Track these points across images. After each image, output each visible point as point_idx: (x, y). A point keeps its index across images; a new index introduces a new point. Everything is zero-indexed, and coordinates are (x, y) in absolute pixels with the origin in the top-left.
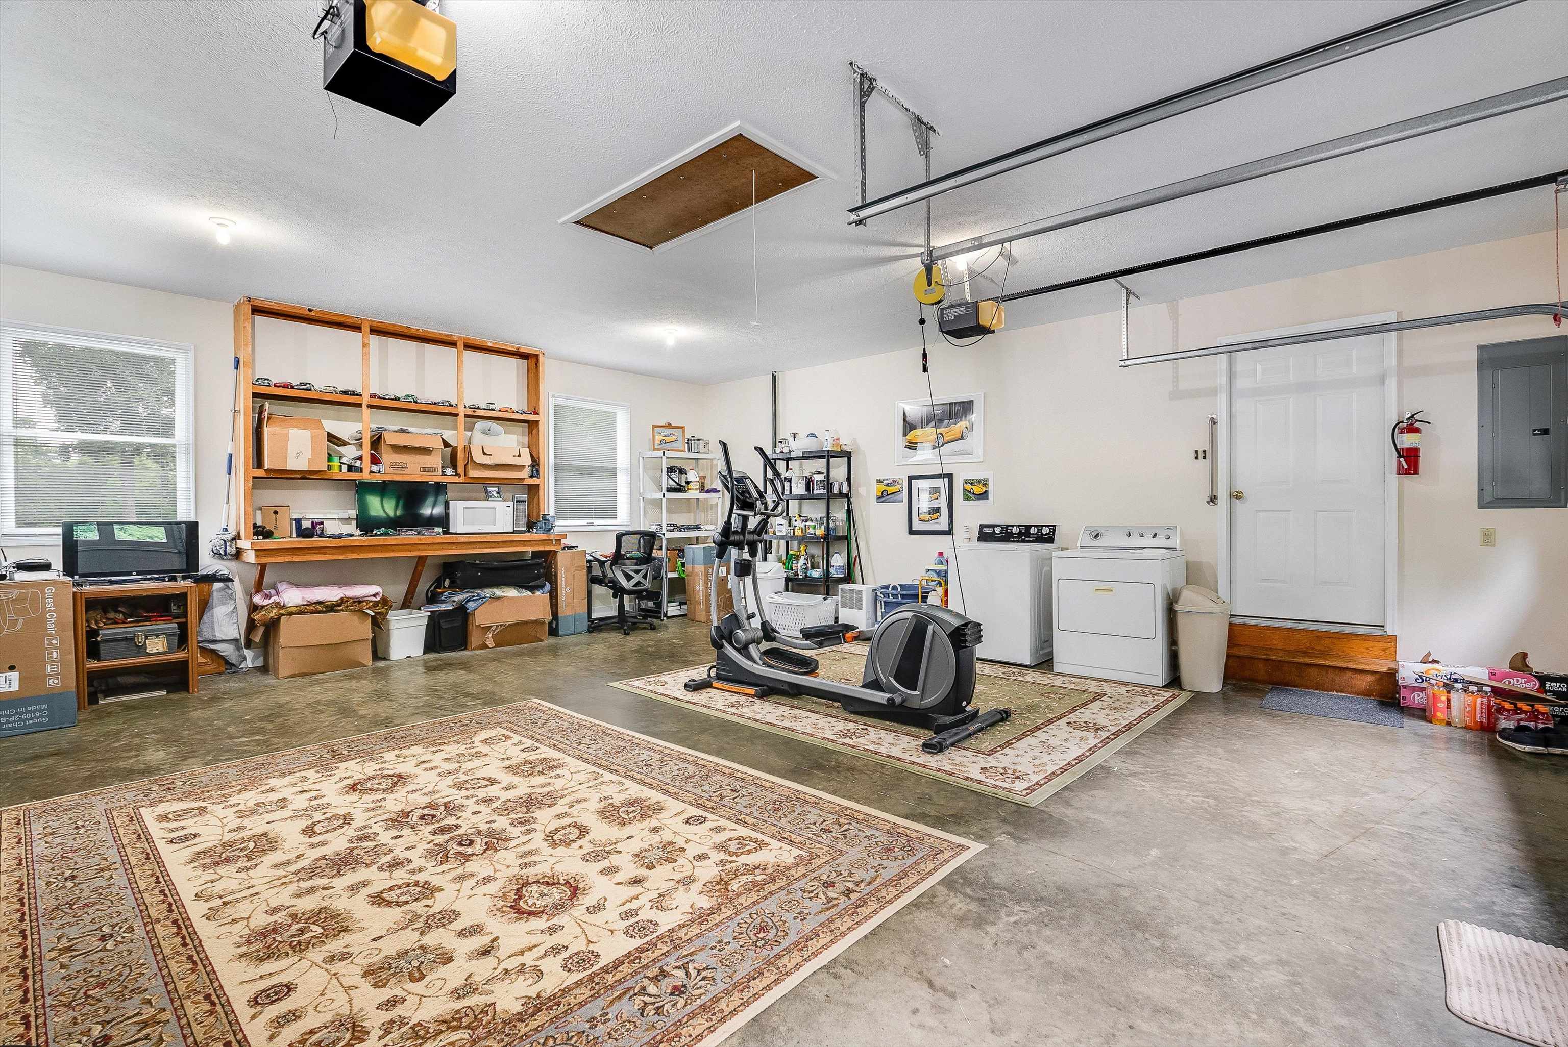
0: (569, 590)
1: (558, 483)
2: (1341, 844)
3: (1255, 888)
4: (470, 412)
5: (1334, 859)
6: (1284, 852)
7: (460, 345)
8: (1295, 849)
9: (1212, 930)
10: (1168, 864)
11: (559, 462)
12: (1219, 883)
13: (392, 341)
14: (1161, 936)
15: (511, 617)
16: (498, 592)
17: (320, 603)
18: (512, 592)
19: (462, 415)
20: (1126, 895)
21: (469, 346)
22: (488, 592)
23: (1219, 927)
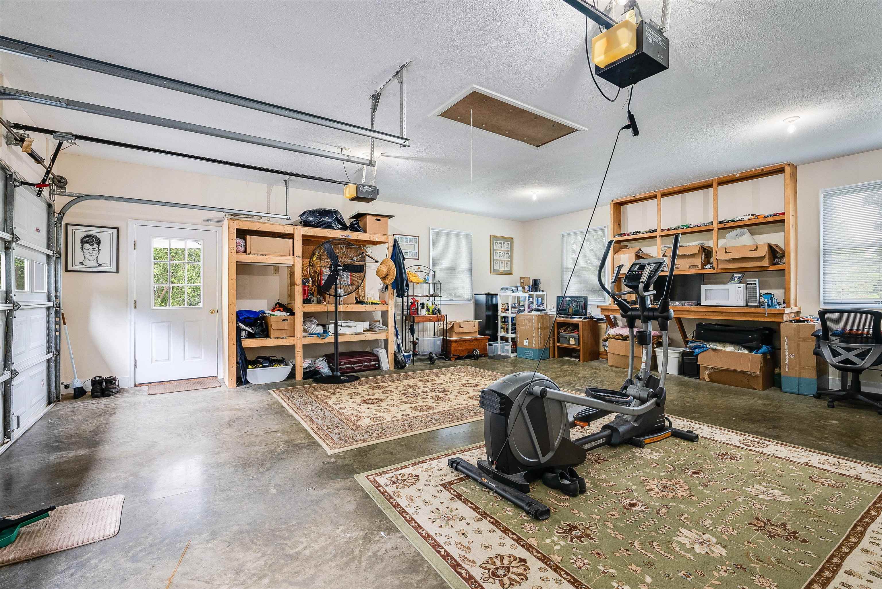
0: (792, 356)
1: (826, 266)
2: (179, 569)
3: (215, 501)
4: (722, 226)
5: (181, 549)
6: (214, 535)
7: (715, 184)
8: (208, 541)
9: (220, 476)
10: (261, 490)
11: (827, 248)
12: (232, 494)
13: (688, 195)
14: (235, 466)
15: (721, 364)
16: (719, 347)
17: (621, 335)
18: (730, 348)
19: (716, 229)
20: (260, 469)
21: (722, 183)
22: (712, 345)
23: (218, 478)
